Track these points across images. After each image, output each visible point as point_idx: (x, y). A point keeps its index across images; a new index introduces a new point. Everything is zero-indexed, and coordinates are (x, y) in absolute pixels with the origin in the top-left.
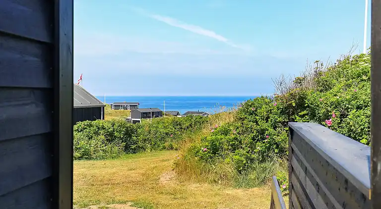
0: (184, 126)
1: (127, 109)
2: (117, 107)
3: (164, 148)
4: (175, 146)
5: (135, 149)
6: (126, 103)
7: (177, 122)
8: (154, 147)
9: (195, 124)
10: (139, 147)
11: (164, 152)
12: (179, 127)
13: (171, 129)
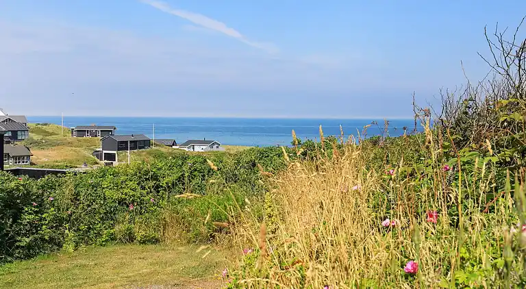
0: (163, 182)
1: (96, 136)
2: (81, 132)
3: (113, 238)
4: (139, 234)
5: (29, 247)
6: (95, 127)
7: (147, 172)
8: (86, 237)
9: (192, 177)
10: (43, 240)
11: (110, 248)
12: (151, 183)
13: (131, 189)
